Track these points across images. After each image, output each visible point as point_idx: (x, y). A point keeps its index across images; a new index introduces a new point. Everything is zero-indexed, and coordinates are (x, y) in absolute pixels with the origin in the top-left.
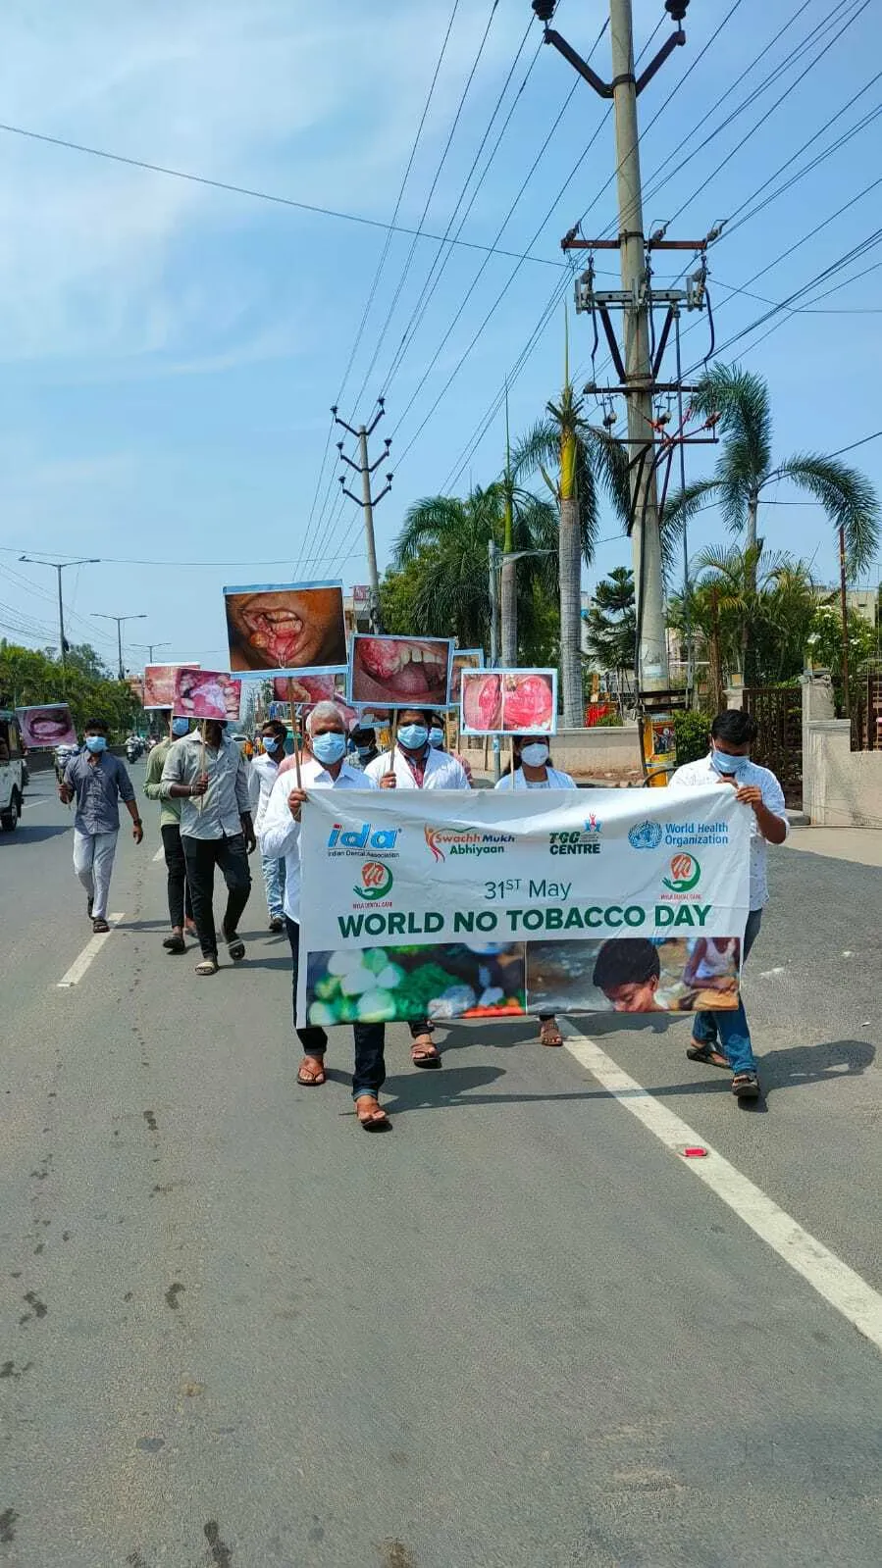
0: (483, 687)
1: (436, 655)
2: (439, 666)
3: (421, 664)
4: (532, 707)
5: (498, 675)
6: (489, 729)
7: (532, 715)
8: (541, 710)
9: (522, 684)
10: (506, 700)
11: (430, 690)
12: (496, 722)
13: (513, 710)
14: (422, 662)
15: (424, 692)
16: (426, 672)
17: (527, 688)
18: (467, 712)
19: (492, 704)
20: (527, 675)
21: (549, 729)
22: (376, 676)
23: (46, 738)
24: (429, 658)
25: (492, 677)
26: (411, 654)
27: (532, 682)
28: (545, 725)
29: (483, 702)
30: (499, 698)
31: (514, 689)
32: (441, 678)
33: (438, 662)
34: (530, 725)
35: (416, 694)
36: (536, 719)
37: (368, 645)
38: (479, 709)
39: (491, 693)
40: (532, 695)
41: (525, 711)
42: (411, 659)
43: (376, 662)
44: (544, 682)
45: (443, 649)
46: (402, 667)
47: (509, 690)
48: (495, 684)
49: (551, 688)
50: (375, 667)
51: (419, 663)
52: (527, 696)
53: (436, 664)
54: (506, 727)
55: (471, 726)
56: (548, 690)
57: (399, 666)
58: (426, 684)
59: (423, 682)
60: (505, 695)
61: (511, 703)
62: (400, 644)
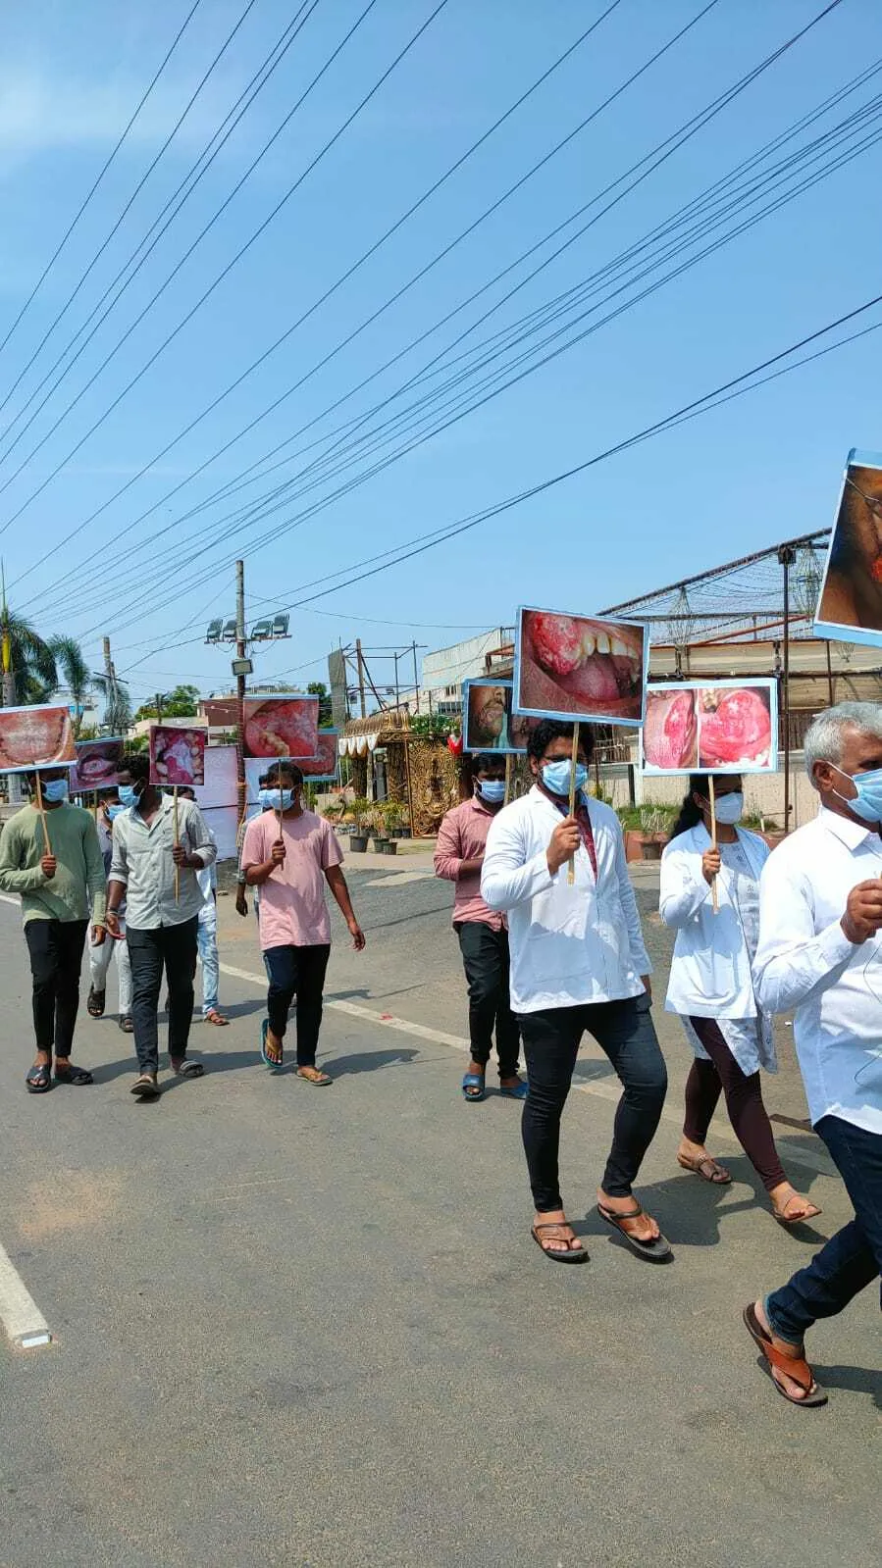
0: (670, 709)
1: (627, 645)
2: (631, 660)
3: (608, 658)
4: (740, 734)
5: (691, 692)
6: (679, 767)
7: (742, 745)
8: (753, 737)
9: (726, 703)
10: (702, 728)
11: (621, 697)
12: (690, 758)
13: (713, 739)
14: (611, 653)
15: (614, 699)
16: (615, 669)
17: (733, 706)
18: (647, 744)
19: (684, 732)
20: (731, 689)
21: (766, 764)
22: (551, 670)
23: (93, 779)
24: (619, 649)
25: (684, 693)
26: (596, 641)
27: (740, 699)
28: (760, 759)
29: (671, 729)
30: (693, 723)
31: (714, 709)
32: (635, 681)
33: (630, 655)
34: (738, 760)
35: (602, 701)
36: (747, 751)
37: (540, 623)
38: (665, 739)
39: (681, 716)
40: (740, 716)
41: (732, 739)
42: (596, 650)
43: (551, 649)
44: (757, 698)
45: (636, 636)
46: (585, 659)
47: (707, 711)
48: (687, 703)
49: (768, 706)
50: (550, 657)
51: (606, 654)
52: (732, 718)
53: (627, 657)
54: (703, 763)
55: (654, 763)
56: (763, 709)
57: (581, 658)
58: (615, 686)
59: (612, 683)
60: (702, 718)
61: (711, 729)
62: (580, 624)
